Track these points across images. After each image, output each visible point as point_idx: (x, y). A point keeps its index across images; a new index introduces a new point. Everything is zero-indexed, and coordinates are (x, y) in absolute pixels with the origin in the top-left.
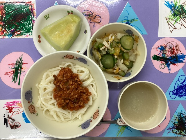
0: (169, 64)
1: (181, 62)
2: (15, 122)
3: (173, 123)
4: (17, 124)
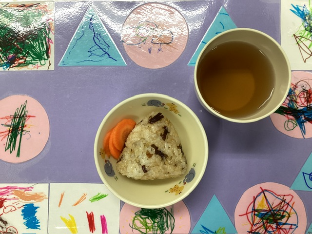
0: (303, 122)
2: (7, 227)
4: (10, 230)
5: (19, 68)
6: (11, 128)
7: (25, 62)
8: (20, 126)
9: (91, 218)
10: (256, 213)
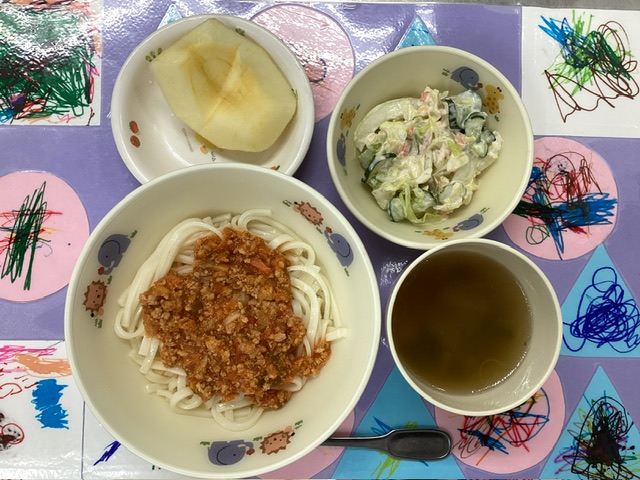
0: (560, 229)
1: (599, 220)
2: (3, 424)
3: (575, 438)
4: (10, 430)
5: (31, 120)
6: (14, 235)
7: (43, 108)
8: (32, 231)
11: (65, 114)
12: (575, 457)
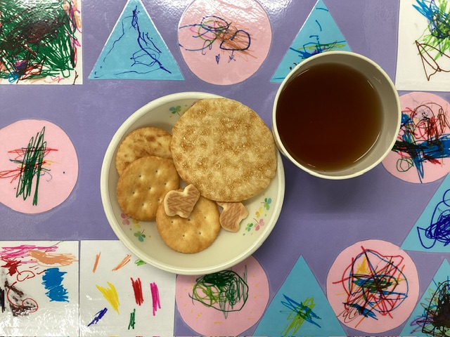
0: (421, 161)
2: (23, 299)
3: (426, 309)
4: (28, 303)
5: (32, 81)
6: (24, 166)
7: (40, 72)
8: (37, 163)
9: (137, 287)
10: (355, 279)
11: (57, 75)
12: (425, 322)
